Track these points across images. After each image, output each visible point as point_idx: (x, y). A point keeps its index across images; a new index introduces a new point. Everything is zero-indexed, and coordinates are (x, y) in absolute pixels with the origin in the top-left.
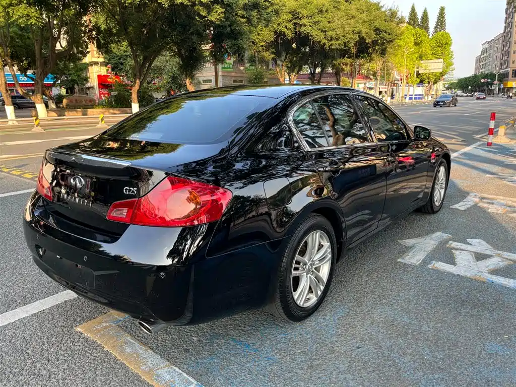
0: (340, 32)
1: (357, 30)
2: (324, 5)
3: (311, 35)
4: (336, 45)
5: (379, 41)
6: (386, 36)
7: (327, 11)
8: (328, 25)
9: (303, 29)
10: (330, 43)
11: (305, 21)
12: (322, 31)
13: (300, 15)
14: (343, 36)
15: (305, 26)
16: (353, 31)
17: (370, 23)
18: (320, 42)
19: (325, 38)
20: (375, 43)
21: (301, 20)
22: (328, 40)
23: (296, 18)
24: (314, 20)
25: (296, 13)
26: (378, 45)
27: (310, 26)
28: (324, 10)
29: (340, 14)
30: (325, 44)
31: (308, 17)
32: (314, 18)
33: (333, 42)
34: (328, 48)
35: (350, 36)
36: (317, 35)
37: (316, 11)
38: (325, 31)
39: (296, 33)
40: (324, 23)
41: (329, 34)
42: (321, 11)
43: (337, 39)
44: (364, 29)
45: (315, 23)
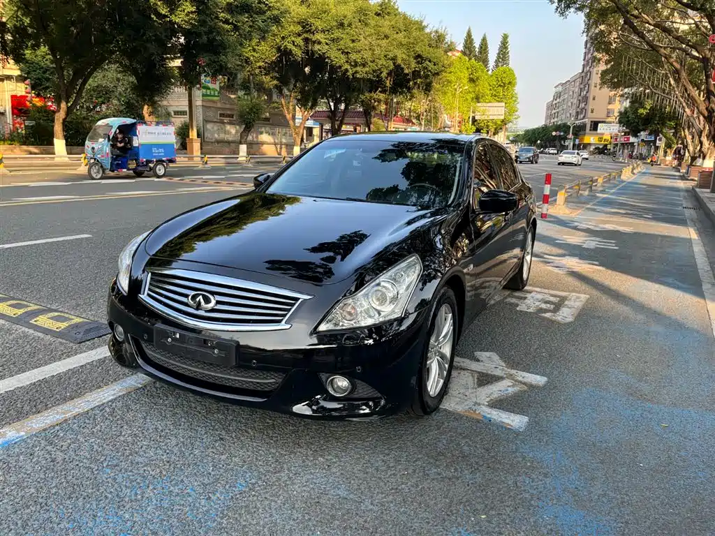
0: (367, 55)
1: (391, 55)
2: (345, 17)
3: (328, 57)
4: (362, 72)
5: (422, 73)
6: (431, 66)
7: (350, 25)
8: (352, 45)
9: (317, 47)
10: (354, 70)
11: (319, 36)
12: (342, 53)
13: (313, 28)
14: (371, 62)
15: (319, 43)
16: (385, 56)
17: (409, 47)
18: (340, 67)
19: (347, 62)
20: (416, 74)
21: (314, 34)
22: (351, 65)
23: (307, 32)
24: (332, 36)
25: (307, 24)
26: (420, 78)
27: (327, 44)
28: (346, 23)
29: (369, 30)
30: (347, 70)
31: (323, 31)
32: (333, 34)
33: (358, 69)
34: (351, 77)
35: (380, 62)
36: (336, 57)
37: (335, 23)
38: (347, 53)
39: (307, 52)
40: (346, 42)
41: (353, 56)
42: (342, 25)
43: (364, 65)
44: (401, 55)
45: (333, 40)
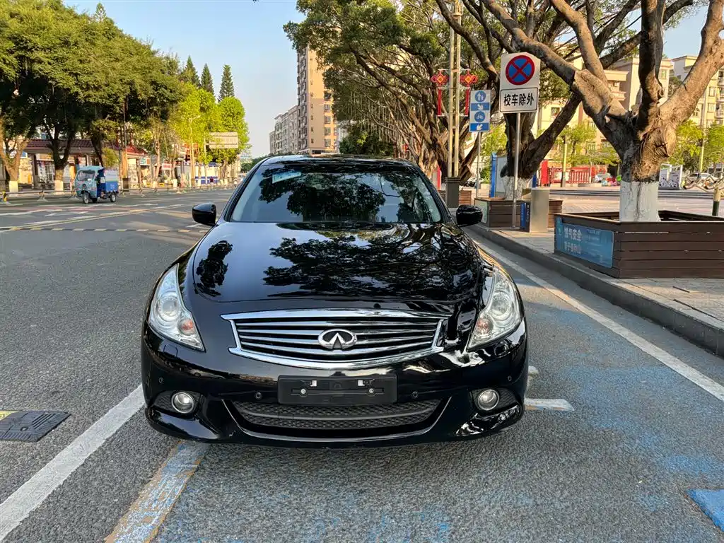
0: (101, 78)
1: (127, 79)
2: (70, 35)
3: (52, 78)
4: (95, 97)
5: (158, 100)
6: (168, 93)
7: (76, 44)
8: (81, 66)
9: (37, 67)
10: (87, 93)
11: (40, 55)
12: (70, 74)
13: (30, 45)
14: (107, 85)
15: (40, 62)
16: (121, 80)
17: (144, 72)
18: (68, 89)
19: (76, 84)
20: (152, 101)
21: (32, 52)
22: (82, 88)
23: (21, 49)
24: (56, 55)
25: (22, 41)
26: (157, 105)
27: (49, 64)
28: (72, 41)
29: (98, 51)
30: (77, 93)
31: (44, 49)
32: (55, 52)
33: (91, 92)
34: (83, 101)
35: (117, 86)
36: (62, 79)
37: (58, 41)
38: (76, 75)
39: (23, 72)
40: (72, 62)
41: (84, 78)
42: (66, 43)
43: (97, 89)
44: (138, 80)
45: (57, 59)
